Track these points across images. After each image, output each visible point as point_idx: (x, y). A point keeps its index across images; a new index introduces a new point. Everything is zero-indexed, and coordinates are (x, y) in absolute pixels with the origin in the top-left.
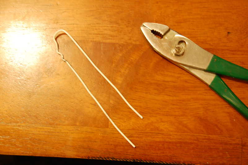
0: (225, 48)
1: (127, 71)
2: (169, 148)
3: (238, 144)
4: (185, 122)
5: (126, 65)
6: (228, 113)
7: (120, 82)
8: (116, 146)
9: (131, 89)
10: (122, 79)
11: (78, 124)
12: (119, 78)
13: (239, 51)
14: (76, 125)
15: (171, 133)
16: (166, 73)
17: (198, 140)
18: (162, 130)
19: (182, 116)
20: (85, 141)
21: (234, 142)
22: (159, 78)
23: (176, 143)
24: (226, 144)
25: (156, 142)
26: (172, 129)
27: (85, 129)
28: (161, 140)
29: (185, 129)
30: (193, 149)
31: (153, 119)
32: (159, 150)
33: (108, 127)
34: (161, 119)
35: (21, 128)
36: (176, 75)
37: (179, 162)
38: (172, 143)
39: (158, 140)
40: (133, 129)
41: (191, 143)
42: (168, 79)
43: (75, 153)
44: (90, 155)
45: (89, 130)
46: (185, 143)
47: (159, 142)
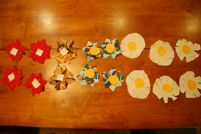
0: (116, 92)
1: (87, 101)
2: (100, 124)
3: (121, 122)
4: (105, 116)
5: (86, 99)
6: (118, 112)
7: (84, 104)
8: (84, 124)
9: (88, 106)
10: (85, 104)
11: (72, 118)
12: (84, 103)
13: (120, 93)
14: (71, 118)
15: (101, 120)
16: (99, 101)
17: (109, 121)
18: (98, 119)
19: (104, 114)
20: (75, 123)
21: (120, 121)
22: (96, 103)
23: (102, 123)
24: (117, 122)
25: (96, 123)
26: (101, 118)
27: (74, 119)
28: (98, 122)
29: (105, 118)
30: (108, 124)
31: (95, 116)
32: (97, 125)
33: (81, 118)
34: (98, 115)
35: (56, 120)
36: (102, 102)
37: (104, 128)
38: (101, 123)
39: (97, 122)
40: (89, 119)
41: (107, 122)
42: (99, 103)
43: (72, 127)
44: (76, 127)
45: (76, 120)
46: (105, 122)
47: (97, 123)
